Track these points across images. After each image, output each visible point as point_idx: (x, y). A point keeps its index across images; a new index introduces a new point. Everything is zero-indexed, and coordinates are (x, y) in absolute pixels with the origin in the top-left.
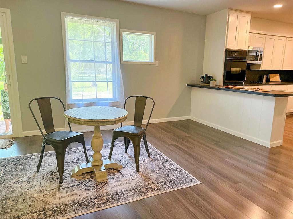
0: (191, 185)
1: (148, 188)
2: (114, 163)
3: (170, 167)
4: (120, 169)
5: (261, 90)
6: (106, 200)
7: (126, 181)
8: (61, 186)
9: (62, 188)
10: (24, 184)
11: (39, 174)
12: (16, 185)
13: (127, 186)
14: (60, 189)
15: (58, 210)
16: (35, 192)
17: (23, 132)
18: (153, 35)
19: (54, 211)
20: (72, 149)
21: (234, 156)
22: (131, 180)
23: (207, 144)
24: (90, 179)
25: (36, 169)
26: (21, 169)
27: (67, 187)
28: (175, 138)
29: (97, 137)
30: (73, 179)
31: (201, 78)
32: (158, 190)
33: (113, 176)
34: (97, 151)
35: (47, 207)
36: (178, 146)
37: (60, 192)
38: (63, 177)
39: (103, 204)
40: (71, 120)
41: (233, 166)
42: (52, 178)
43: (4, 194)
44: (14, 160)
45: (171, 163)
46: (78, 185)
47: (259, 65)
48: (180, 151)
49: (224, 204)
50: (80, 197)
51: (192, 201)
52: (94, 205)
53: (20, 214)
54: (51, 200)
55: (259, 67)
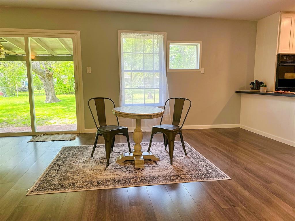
0: (220, 179)
1: (177, 177)
2: (152, 155)
3: (204, 164)
4: (157, 161)
6: (139, 180)
7: (160, 170)
8: (107, 168)
9: (107, 169)
10: (80, 164)
11: (92, 158)
12: (75, 164)
13: (160, 173)
14: (106, 169)
15: (102, 182)
16: (87, 170)
17: (85, 129)
18: (199, 44)
19: (98, 183)
20: (120, 144)
21: (276, 161)
22: (164, 170)
23: (250, 149)
24: (131, 165)
25: (90, 155)
26: (80, 155)
27: (111, 169)
28: (217, 142)
29: (137, 131)
30: (117, 164)
31: (250, 84)
32: (186, 179)
33: (150, 165)
34: (138, 144)
35: (94, 180)
36: (218, 149)
37: (106, 171)
38: (109, 162)
39: (137, 183)
40: (116, 114)
41: (271, 169)
42: (101, 162)
43: (66, 169)
44: (76, 148)
45: (206, 161)
46: (120, 168)
48: (218, 153)
49: (248, 197)
50: (120, 176)
51: (217, 191)
52: (129, 183)
53: (75, 182)
54: (98, 176)
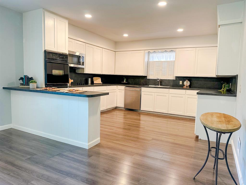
5: (77, 91)
31: (19, 80)
47: (83, 69)
55: (83, 71)
